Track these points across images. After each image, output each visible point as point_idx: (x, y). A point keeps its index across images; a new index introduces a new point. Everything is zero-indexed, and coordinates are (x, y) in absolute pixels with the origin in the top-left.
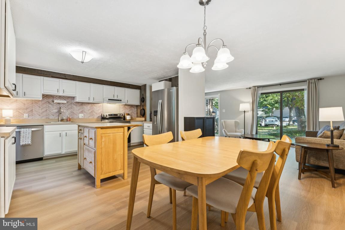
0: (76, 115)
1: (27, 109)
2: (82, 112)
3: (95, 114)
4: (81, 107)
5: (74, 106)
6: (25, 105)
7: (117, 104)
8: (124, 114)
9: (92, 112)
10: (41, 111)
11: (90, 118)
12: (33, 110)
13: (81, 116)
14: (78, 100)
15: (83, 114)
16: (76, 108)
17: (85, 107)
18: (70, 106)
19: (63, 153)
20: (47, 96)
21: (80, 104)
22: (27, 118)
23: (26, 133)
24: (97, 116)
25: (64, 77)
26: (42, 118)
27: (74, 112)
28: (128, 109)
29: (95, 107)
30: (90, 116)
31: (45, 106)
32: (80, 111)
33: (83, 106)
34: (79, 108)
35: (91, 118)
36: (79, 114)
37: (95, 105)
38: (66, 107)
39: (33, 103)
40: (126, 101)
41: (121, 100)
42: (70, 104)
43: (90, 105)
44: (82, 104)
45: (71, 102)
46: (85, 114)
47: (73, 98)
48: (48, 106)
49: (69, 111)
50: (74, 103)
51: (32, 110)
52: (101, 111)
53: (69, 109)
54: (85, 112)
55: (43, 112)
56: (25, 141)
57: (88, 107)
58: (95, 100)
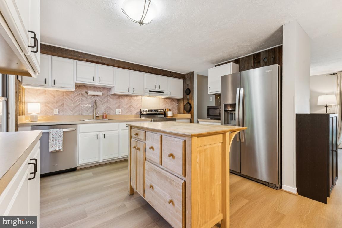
0: (113, 110)
1: (57, 102)
2: (119, 107)
3: (133, 109)
4: (118, 100)
5: (111, 100)
6: (54, 97)
9: (130, 107)
10: (73, 105)
11: (127, 114)
12: (65, 105)
13: (118, 111)
14: (115, 91)
15: (120, 110)
16: (113, 102)
17: (122, 100)
18: (106, 100)
19: (101, 161)
20: (80, 86)
21: (117, 97)
22: (57, 114)
23: (56, 134)
24: (136, 112)
25: (101, 61)
26: (75, 115)
27: (111, 107)
29: (133, 101)
31: (78, 98)
32: (117, 105)
33: (120, 99)
34: (116, 102)
35: (129, 114)
36: (115, 109)
37: (133, 97)
38: (101, 100)
39: (64, 95)
40: (169, 94)
41: (163, 92)
42: (106, 97)
43: (128, 98)
44: (120, 96)
45: (107, 95)
46: (122, 109)
47: (109, 89)
48: (82, 99)
49: (105, 105)
50: (111, 96)
51: (63, 104)
52: (140, 106)
53: (104, 103)
54: (122, 107)
55: (76, 107)
56: (55, 146)
57: (126, 100)
58: (135, 92)
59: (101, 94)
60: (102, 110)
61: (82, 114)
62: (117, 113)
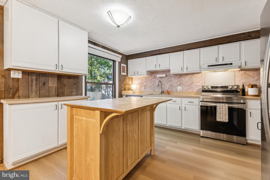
0: (175, 88)
2: (180, 85)
3: (194, 86)
5: (173, 79)
6: (143, 80)
7: (230, 70)
8: (243, 85)
9: (191, 84)
10: (150, 85)
13: (179, 88)
14: (172, 72)
15: (181, 87)
16: (175, 81)
17: (183, 79)
20: (154, 72)
21: (178, 76)
22: (144, 90)
24: (197, 89)
26: (151, 91)
27: (173, 85)
28: (253, 77)
29: (194, 78)
30: (188, 89)
31: (153, 80)
32: (178, 83)
33: (181, 78)
34: (178, 80)
35: (190, 91)
36: (177, 86)
37: (195, 75)
38: (167, 80)
39: (146, 79)
40: (244, 64)
41: (231, 64)
43: (189, 76)
44: (181, 75)
45: (170, 76)
46: (183, 86)
48: (155, 81)
49: (169, 84)
50: (173, 76)
51: (146, 84)
52: (202, 83)
53: (169, 81)
54: (183, 84)
55: (152, 85)
57: (187, 78)
58: (188, 70)
59: (164, 75)
60: (166, 87)
61: (155, 90)
62: (178, 90)
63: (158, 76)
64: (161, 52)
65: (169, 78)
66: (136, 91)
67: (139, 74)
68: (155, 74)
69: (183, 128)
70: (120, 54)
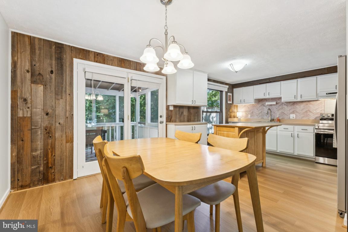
0: (287, 116)
1: (250, 111)
2: (293, 113)
3: (310, 114)
4: (293, 107)
5: (285, 107)
6: (249, 108)
9: (306, 112)
10: (258, 112)
11: (302, 119)
13: (292, 116)
14: (283, 100)
15: (295, 115)
16: (287, 109)
17: (297, 106)
18: (281, 107)
21: (291, 104)
22: (250, 118)
24: (315, 117)
26: (259, 118)
27: (285, 112)
29: (311, 106)
30: (303, 117)
31: (261, 108)
32: (291, 111)
33: (295, 106)
34: (291, 108)
35: (305, 119)
36: (290, 114)
37: (312, 102)
38: (277, 108)
39: (253, 107)
42: (281, 105)
43: (304, 104)
44: (294, 103)
46: (297, 114)
48: (263, 108)
49: (280, 111)
50: (285, 104)
51: (253, 112)
52: (322, 111)
53: (279, 109)
54: (297, 112)
55: (259, 113)
57: (302, 106)
58: (303, 98)
59: (274, 103)
60: (277, 115)
61: (263, 118)
62: (291, 118)
63: (267, 103)
64: (271, 81)
65: (280, 106)
66: (241, 119)
67: (245, 102)
68: (263, 101)
69: (296, 154)
70: (226, 84)
